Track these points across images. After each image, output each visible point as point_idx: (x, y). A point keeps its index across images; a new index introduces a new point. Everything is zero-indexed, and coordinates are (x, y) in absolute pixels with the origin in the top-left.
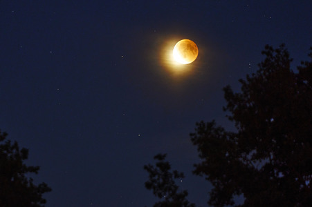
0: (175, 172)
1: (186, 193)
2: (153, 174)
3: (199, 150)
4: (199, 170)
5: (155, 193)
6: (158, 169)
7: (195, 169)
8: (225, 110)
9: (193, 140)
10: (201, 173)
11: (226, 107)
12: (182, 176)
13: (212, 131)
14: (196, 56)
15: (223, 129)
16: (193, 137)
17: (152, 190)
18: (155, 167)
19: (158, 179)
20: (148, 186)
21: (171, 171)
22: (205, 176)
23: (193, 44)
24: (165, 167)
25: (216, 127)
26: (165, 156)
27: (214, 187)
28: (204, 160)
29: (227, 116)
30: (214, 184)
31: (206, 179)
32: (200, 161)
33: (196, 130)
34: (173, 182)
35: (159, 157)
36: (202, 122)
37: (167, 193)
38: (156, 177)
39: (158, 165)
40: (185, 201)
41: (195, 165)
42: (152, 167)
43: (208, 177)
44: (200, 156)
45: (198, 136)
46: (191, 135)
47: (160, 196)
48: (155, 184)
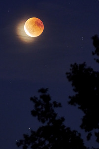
0: (55, 103)
1: (63, 119)
2: (37, 104)
3: (73, 85)
4: (73, 101)
5: (39, 119)
6: (41, 100)
7: (70, 100)
8: (93, 54)
9: (68, 77)
10: (75, 103)
11: (94, 52)
12: (60, 105)
13: (83, 71)
15: (91, 69)
16: (69, 75)
17: (37, 117)
18: (39, 99)
19: (42, 108)
20: (34, 113)
21: (51, 102)
22: (77, 106)
24: (47, 98)
25: (86, 67)
26: (47, 90)
27: (84, 115)
28: (77, 93)
29: (95, 59)
30: (85, 112)
31: (79, 108)
33: (71, 69)
34: (53, 111)
35: (42, 91)
36: (75, 64)
37: (49, 119)
38: (40, 107)
39: (41, 97)
40: (62, 125)
41: (70, 97)
42: (37, 98)
43: (80, 106)
44: (74, 90)
45: (72, 74)
46: (67, 73)
47: (43, 122)
48: (40, 112)
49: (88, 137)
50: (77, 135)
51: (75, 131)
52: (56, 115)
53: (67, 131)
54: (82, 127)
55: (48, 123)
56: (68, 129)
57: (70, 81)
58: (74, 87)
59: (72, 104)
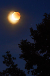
0: (13, 58)
1: (17, 65)
2: (5, 58)
4: (21, 57)
5: (6, 65)
6: (7, 56)
7: (20, 56)
9: (19, 46)
12: (15, 59)
13: (26, 43)
14: (20, 18)
15: (30, 43)
16: (19, 45)
17: (5, 64)
18: (6, 56)
20: (4, 62)
21: (12, 57)
23: (19, 13)
24: (10, 56)
25: (27, 42)
26: (9, 52)
27: (26, 63)
30: (27, 62)
31: (24, 60)
32: (22, 53)
33: (20, 43)
34: (13, 61)
35: (8, 52)
36: (23, 40)
37: (10, 65)
38: (7, 59)
39: (7, 55)
40: (16, 68)
41: (20, 55)
42: (5, 56)
43: (24, 59)
44: (22, 52)
45: (21, 45)
46: (19, 44)
47: (8, 66)
48: (6, 62)
49: (28, 73)
50: (23, 72)
51: (22, 70)
52: (14, 63)
53: (18, 70)
54: (25, 68)
55: (10, 67)
56: (19, 69)
57: (20, 48)
58: (22, 51)
59: (21, 58)
